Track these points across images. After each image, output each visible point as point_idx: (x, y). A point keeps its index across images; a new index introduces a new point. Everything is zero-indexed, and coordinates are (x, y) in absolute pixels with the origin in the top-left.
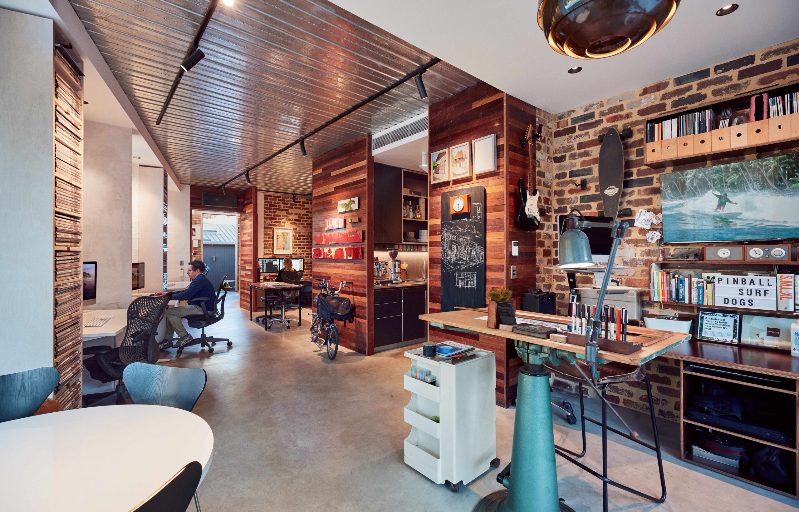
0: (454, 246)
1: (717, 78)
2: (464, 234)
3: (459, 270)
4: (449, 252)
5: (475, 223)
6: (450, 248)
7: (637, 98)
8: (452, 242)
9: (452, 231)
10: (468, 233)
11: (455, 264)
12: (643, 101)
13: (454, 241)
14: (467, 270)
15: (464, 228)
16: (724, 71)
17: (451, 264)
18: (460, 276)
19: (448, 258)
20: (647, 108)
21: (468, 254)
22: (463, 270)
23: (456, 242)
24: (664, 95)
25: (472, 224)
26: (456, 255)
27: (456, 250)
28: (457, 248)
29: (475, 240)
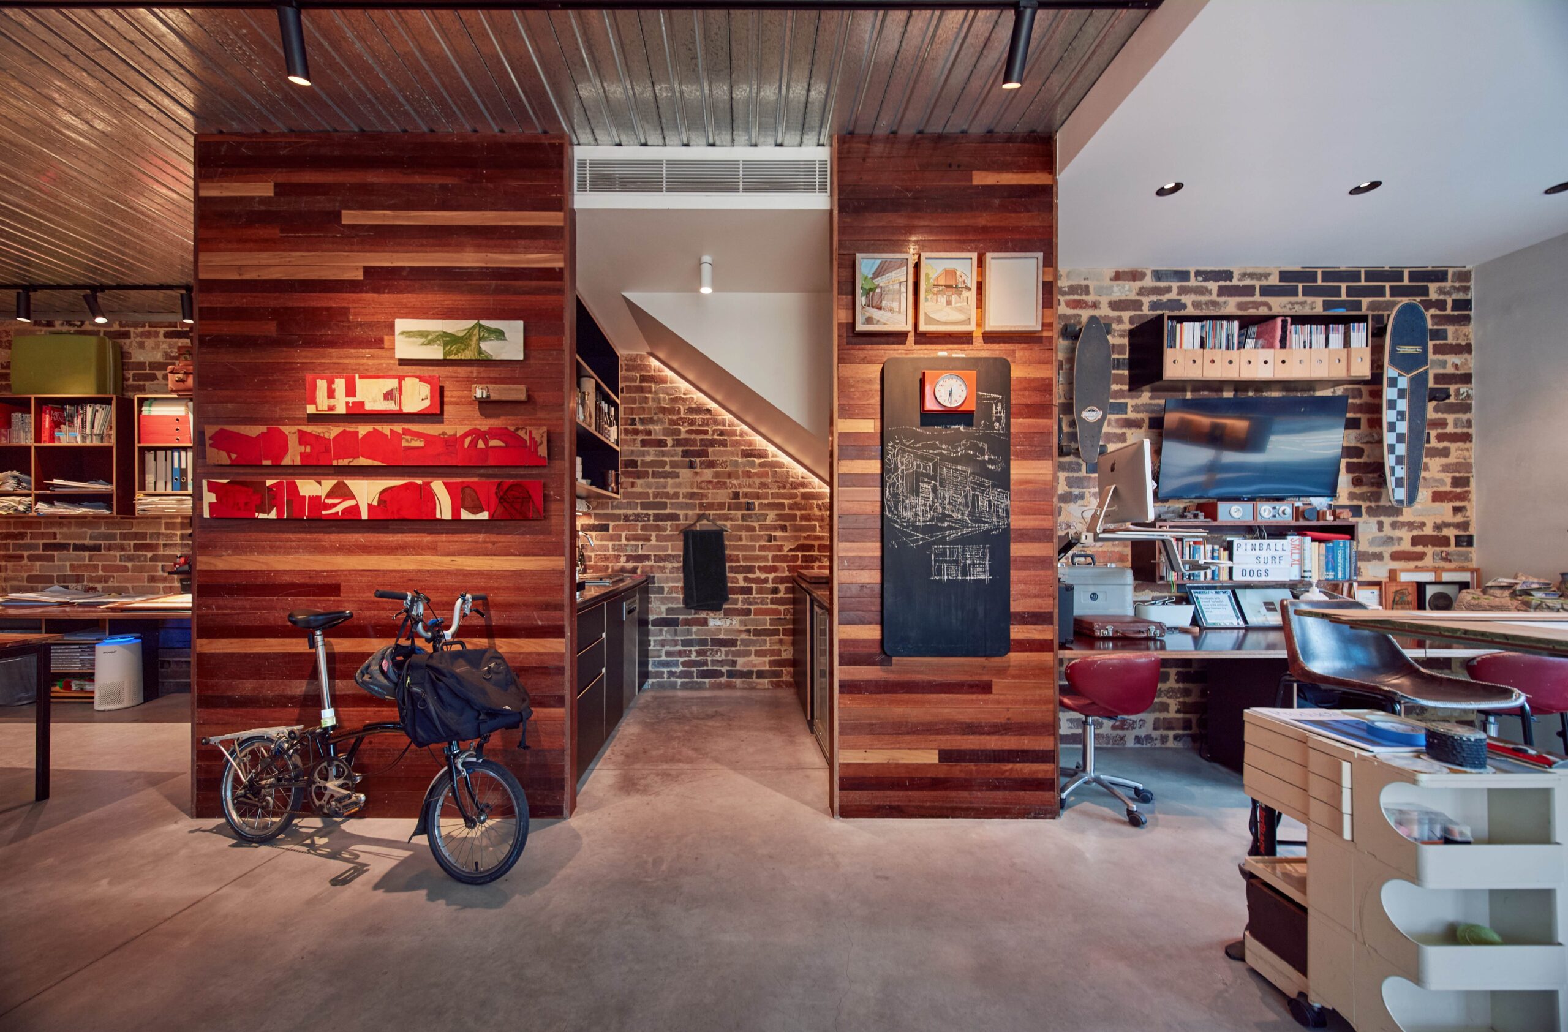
0: (926, 487)
1: (1197, 287)
2: (956, 461)
3: (942, 541)
4: (913, 500)
5: (986, 438)
6: (915, 491)
7: (1107, 282)
8: (919, 477)
9: (919, 453)
10: (967, 460)
11: (928, 529)
12: (1115, 289)
13: (928, 476)
14: (964, 540)
15: (956, 447)
16: (1205, 280)
17: (916, 529)
18: (943, 554)
19: (909, 514)
20: (1120, 301)
21: (967, 505)
22: (955, 542)
23: (934, 478)
24: (1141, 289)
25: (980, 438)
26: (931, 507)
27: (931, 496)
28: (934, 490)
29: (985, 473)
